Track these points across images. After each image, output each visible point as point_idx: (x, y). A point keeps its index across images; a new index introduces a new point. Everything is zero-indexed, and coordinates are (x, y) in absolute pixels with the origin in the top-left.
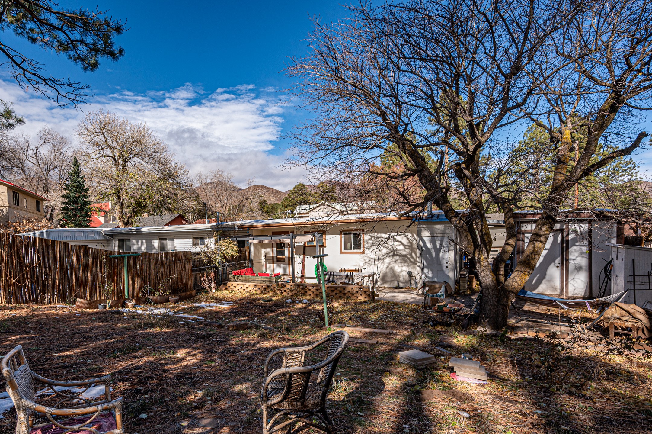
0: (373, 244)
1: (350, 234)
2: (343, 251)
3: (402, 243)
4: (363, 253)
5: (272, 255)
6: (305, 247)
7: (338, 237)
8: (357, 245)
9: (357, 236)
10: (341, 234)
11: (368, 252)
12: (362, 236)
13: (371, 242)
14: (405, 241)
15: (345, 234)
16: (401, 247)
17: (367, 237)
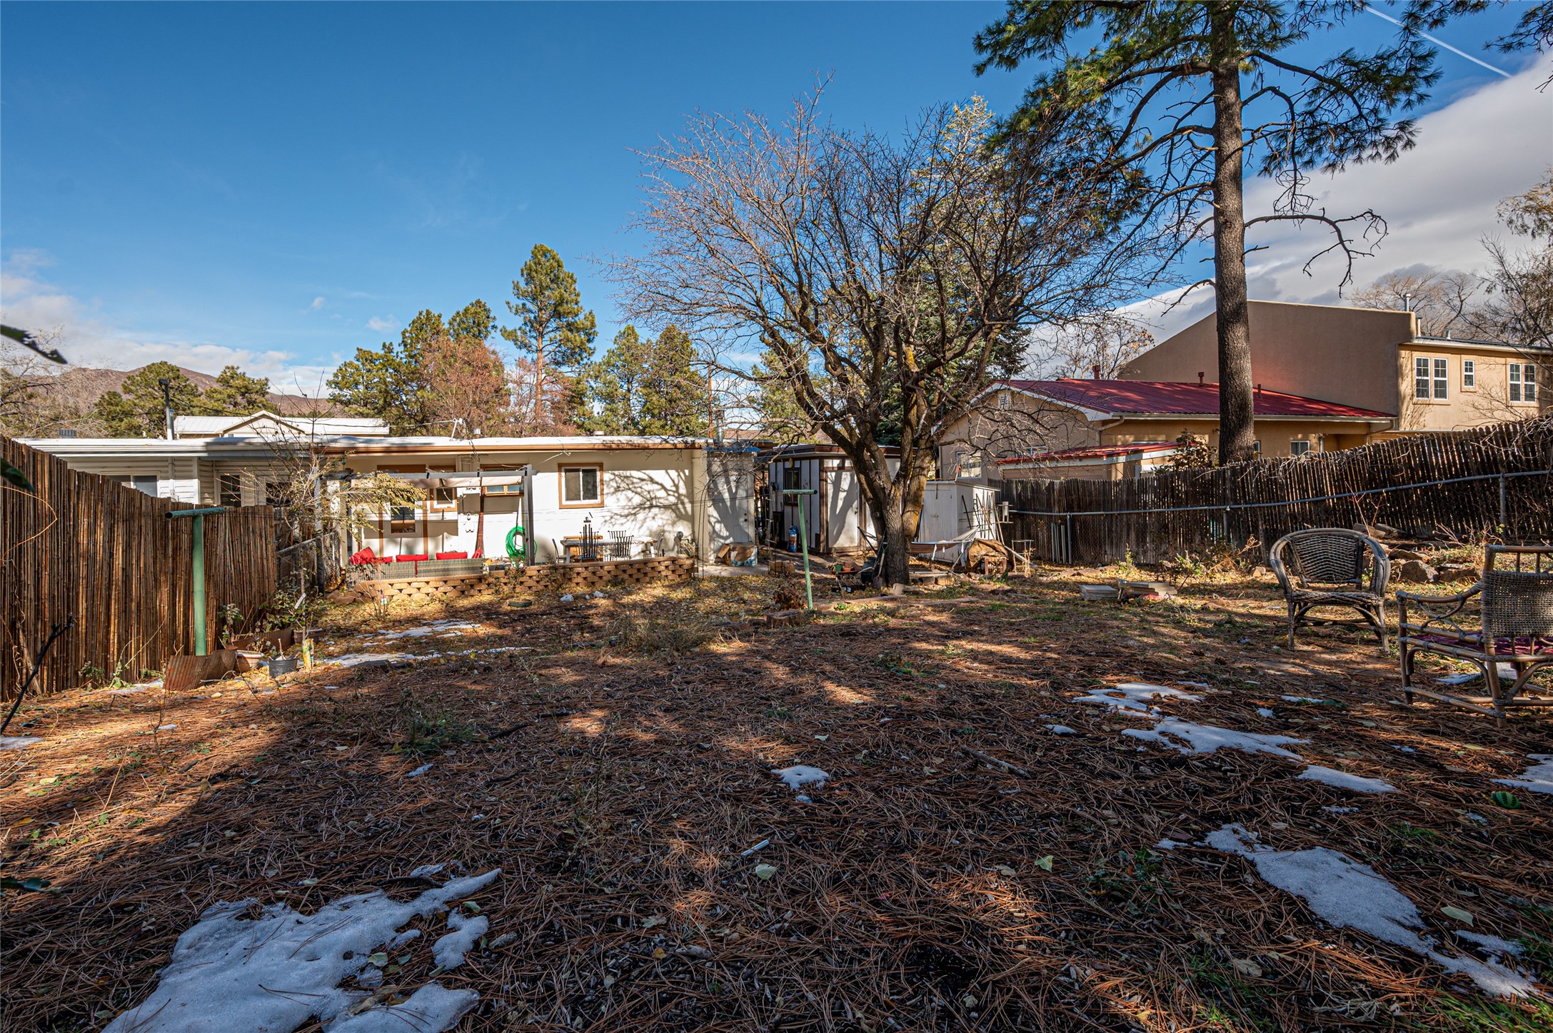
0: (617, 489)
1: (578, 470)
2: (565, 502)
3: (663, 487)
4: (602, 505)
5: (375, 518)
6: (483, 497)
7: (554, 476)
8: (591, 492)
9: (590, 473)
10: (560, 471)
11: (609, 501)
12: (598, 473)
13: (614, 485)
14: (669, 485)
15: (566, 471)
16: (662, 494)
17: (607, 476)
